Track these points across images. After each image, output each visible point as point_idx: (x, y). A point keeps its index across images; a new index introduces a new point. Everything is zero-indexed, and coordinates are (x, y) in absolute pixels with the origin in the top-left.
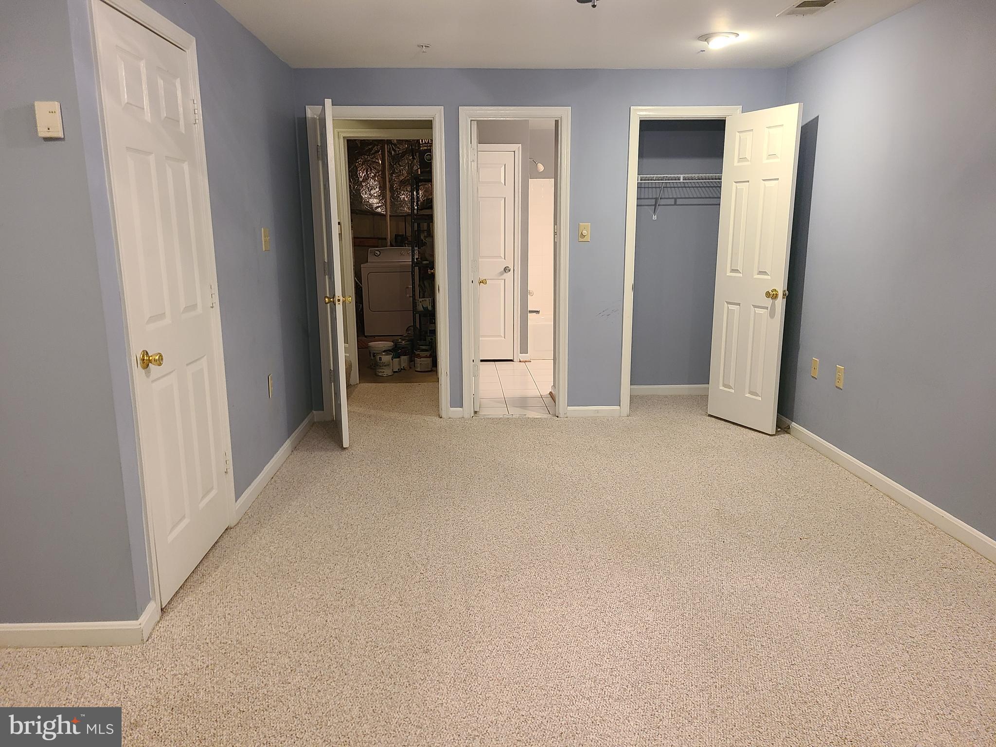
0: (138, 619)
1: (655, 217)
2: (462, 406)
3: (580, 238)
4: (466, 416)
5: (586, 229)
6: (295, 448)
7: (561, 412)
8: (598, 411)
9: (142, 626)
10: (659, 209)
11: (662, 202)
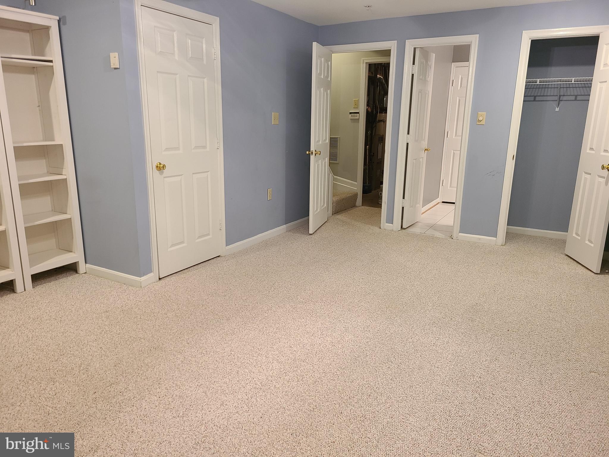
0: (140, 277)
1: (557, 109)
2: (392, 224)
3: (477, 122)
4: (395, 229)
5: (482, 116)
6: (289, 230)
7: (454, 236)
8: (480, 239)
9: (141, 280)
10: (561, 103)
11: (565, 98)
